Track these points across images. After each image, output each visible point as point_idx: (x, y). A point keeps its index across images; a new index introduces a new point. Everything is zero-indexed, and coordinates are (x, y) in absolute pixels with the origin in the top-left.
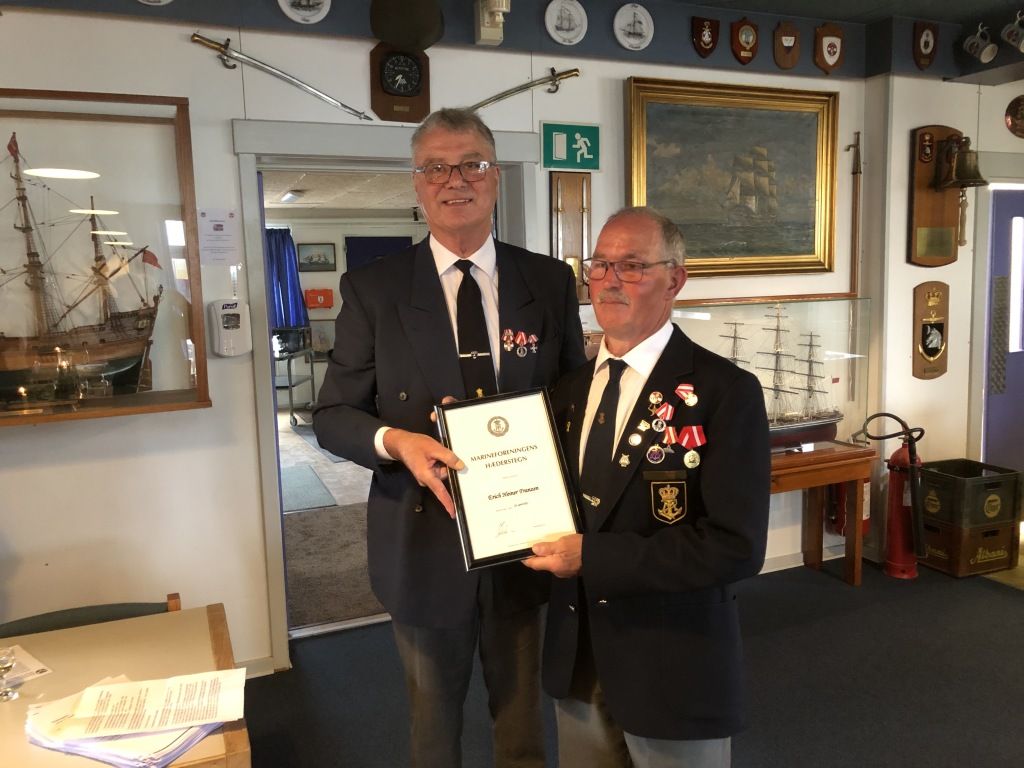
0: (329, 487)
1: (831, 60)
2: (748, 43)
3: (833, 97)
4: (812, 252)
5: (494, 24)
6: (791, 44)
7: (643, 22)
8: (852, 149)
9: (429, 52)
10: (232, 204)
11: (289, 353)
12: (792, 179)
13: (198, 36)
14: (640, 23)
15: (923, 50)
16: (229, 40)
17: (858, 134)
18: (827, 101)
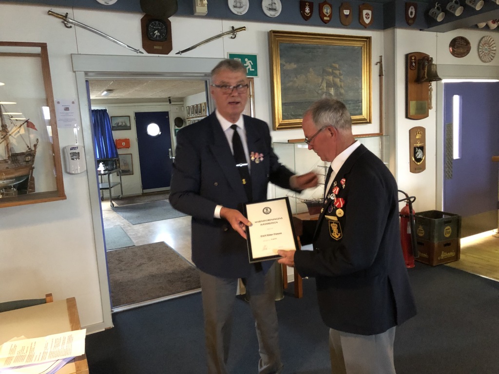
0: (131, 237)
1: (367, 21)
2: (327, 13)
3: (369, 38)
4: (361, 114)
5: (203, 5)
6: (348, 14)
7: (276, 2)
8: (378, 64)
9: (171, 19)
10: (73, 96)
11: (109, 171)
12: (351, 79)
13: (51, 12)
14: (275, 4)
15: (410, 16)
16: (67, 13)
17: (381, 57)
18: (366, 41)
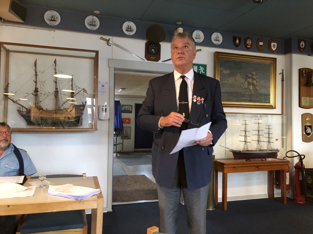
0: (126, 171)
1: (274, 49)
2: (249, 44)
3: (275, 59)
6: (262, 44)
7: (220, 37)
8: (281, 74)
9: (160, 43)
10: (107, 81)
11: (117, 135)
12: (263, 81)
13: (102, 38)
14: (219, 37)
15: (301, 47)
16: (109, 39)
17: (283, 70)
18: (273, 60)
